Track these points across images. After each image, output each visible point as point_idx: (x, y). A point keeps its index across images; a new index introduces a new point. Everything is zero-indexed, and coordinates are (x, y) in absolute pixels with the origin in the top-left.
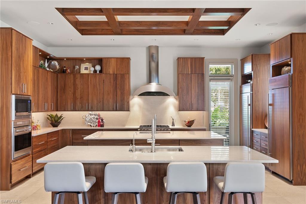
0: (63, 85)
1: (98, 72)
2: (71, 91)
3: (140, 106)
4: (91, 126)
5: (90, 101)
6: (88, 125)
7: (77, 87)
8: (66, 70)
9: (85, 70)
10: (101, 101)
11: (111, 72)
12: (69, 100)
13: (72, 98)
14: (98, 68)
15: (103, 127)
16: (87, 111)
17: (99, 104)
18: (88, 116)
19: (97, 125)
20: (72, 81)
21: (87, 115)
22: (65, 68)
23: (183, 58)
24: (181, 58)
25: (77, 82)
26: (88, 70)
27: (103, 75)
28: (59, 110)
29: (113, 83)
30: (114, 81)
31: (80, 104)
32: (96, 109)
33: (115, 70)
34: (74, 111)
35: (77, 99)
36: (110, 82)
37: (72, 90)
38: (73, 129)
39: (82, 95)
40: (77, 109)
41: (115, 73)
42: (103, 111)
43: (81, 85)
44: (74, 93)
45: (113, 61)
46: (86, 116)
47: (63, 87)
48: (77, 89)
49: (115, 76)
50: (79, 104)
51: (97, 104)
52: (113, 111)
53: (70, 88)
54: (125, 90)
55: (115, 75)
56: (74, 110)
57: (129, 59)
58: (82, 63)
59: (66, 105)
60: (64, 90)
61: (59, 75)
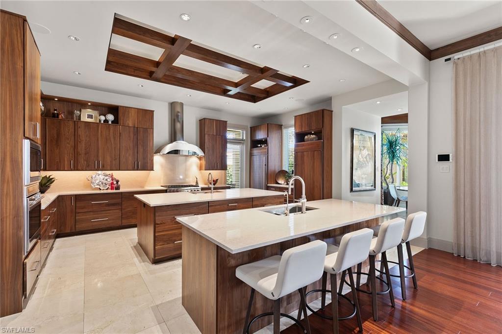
0: (55, 135)
1: (110, 123)
2: (69, 144)
3: (162, 166)
4: (100, 189)
5: (100, 159)
6: (96, 189)
7: (80, 139)
8: (58, 115)
9: (88, 118)
10: (116, 159)
11: (131, 125)
12: (66, 155)
13: (72, 154)
14: (111, 117)
15: (119, 189)
16: (96, 170)
17: (114, 162)
18: (96, 176)
19: (110, 187)
20: (72, 130)
21: (94, 176)
22: (56, 112)
23: (209, 119)
24: (207, 119)
25: (80, 133)
26: (92, 118)
27: (120, 128)
28: (47, 169)
29: (133, 138)
30: (135, 135)
31: (85, 162)
32: (109, 168)
33: (136, 123)
34: (74, 170)
35: (80, 154)
36: (130, 136)
37: (72, 143)
38: (76, 195)
39: (88, 149)
40: (79, 168)
41: (136, 126)
42: (120, 170)
43: (87, 136)
44: (75, 147)
45: (133, 112)
46: (92, 177)
47: (56, 137)
48: (80, 142)
49: (136, 130)
50: (83, 162)
51: (111, 162)
52: (134, 170)
53: (68, 139)
54: (148, 146)
55: (136, 128)
56: (76, 169)
57: (152, 112)
58: (83, 108)
59: (60, 161)
60: (57, 141)
61: (47, 119)
